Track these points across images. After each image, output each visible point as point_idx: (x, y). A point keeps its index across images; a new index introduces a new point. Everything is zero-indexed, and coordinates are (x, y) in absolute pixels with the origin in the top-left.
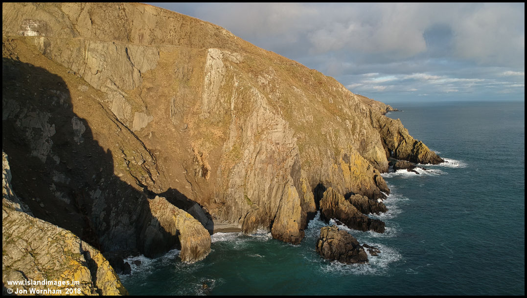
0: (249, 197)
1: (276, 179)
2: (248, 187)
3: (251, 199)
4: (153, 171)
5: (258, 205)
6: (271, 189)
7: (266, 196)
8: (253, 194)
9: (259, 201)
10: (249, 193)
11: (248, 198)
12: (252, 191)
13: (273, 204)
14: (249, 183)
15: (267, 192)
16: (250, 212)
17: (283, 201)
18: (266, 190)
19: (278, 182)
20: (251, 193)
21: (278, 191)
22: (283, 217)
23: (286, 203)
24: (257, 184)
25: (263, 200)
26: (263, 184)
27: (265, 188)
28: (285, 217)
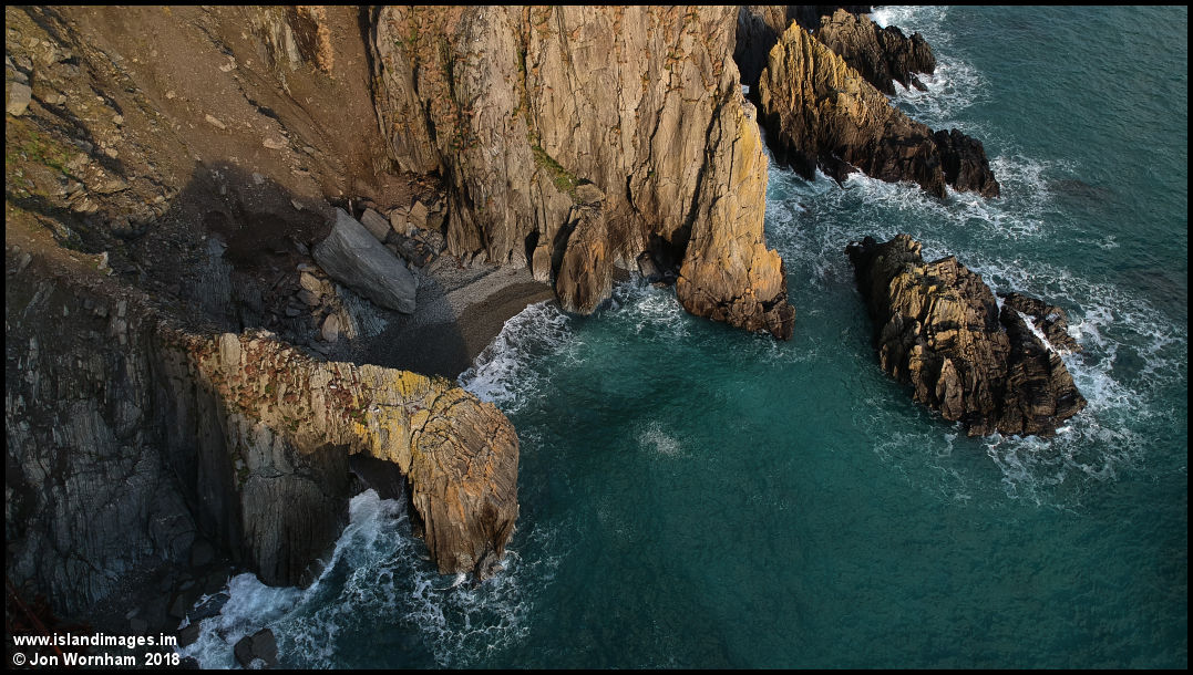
0: (553, 153)
1: (665, 74)
2: (546, 111)
3: (562, 162)
4: (87, 108)
5: (602, 186)
6: (649, 118)
7: (630, 152)
8: (570, 142)
9: (601, 170)
10: (550, 137)
11: (548, 157)
12: (562, 131)
13: (666, 186)
14: (546, 94)
15: (629, 128)
16: (576, 222)
17: (721, 177)
18: (625, 124)
19: (679, 87)
20: (561, 137)
21: (685, 129)
22: (725, 241)
23: (734, 186)
24: (580, 99)
25: (621, 166)
26: (611, 96)
27: (622, 114)
28: (734, 244)
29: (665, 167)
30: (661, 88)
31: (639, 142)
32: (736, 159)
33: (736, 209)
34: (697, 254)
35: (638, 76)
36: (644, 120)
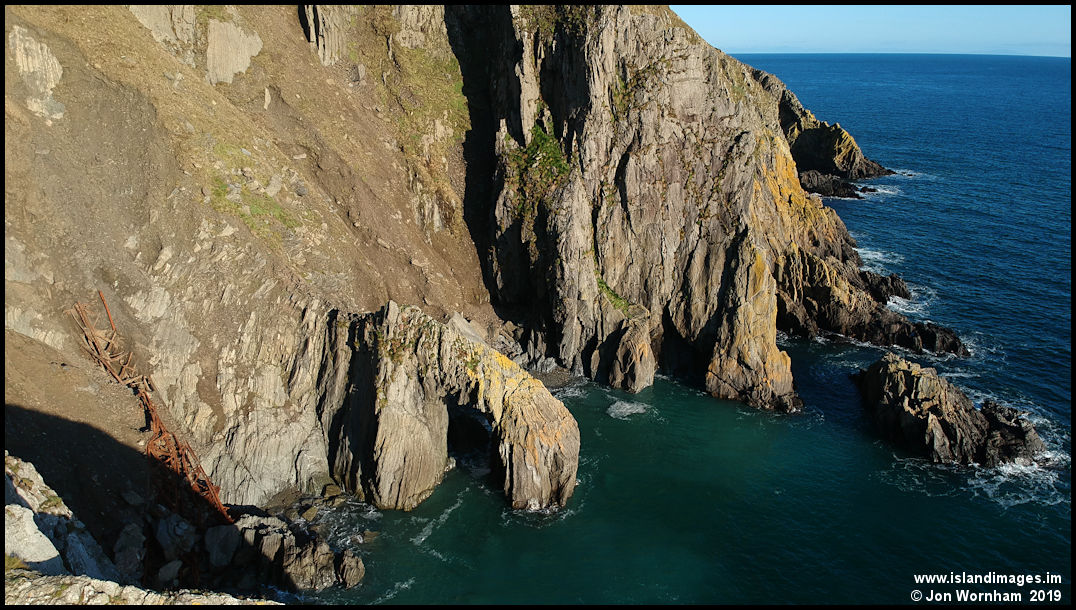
0: (612, 284)
2: (608, 253)
3: (618, 291)
5: (648, 306)
6: (685, 258)
7: (670, 282)
8: (625, 275)
9: (648, 294)
10: (610, 271)
11: (608, 288)
12: (620, 267)
14: (610, 242)
15: (669, 265)
16: (626, 329)
17: (741, 293)
18: (666, 263)
19: (708, 234)
20: (618, 273)
21: (712, 263)
22: (745, 339)
23: (751, 297)
24: (634, 245)
25: (662, 291)
26: (657, 243)
27: (664, 255)
28: (752, 342)
29: (697, 290)
30: (693, 237)
31: (676, 275)
32: (751, 278)
33: (752, 316)
34: (722, 352)
35: (677, 229)
36: (681, 260)
